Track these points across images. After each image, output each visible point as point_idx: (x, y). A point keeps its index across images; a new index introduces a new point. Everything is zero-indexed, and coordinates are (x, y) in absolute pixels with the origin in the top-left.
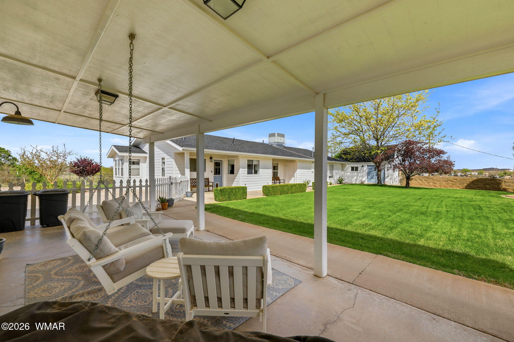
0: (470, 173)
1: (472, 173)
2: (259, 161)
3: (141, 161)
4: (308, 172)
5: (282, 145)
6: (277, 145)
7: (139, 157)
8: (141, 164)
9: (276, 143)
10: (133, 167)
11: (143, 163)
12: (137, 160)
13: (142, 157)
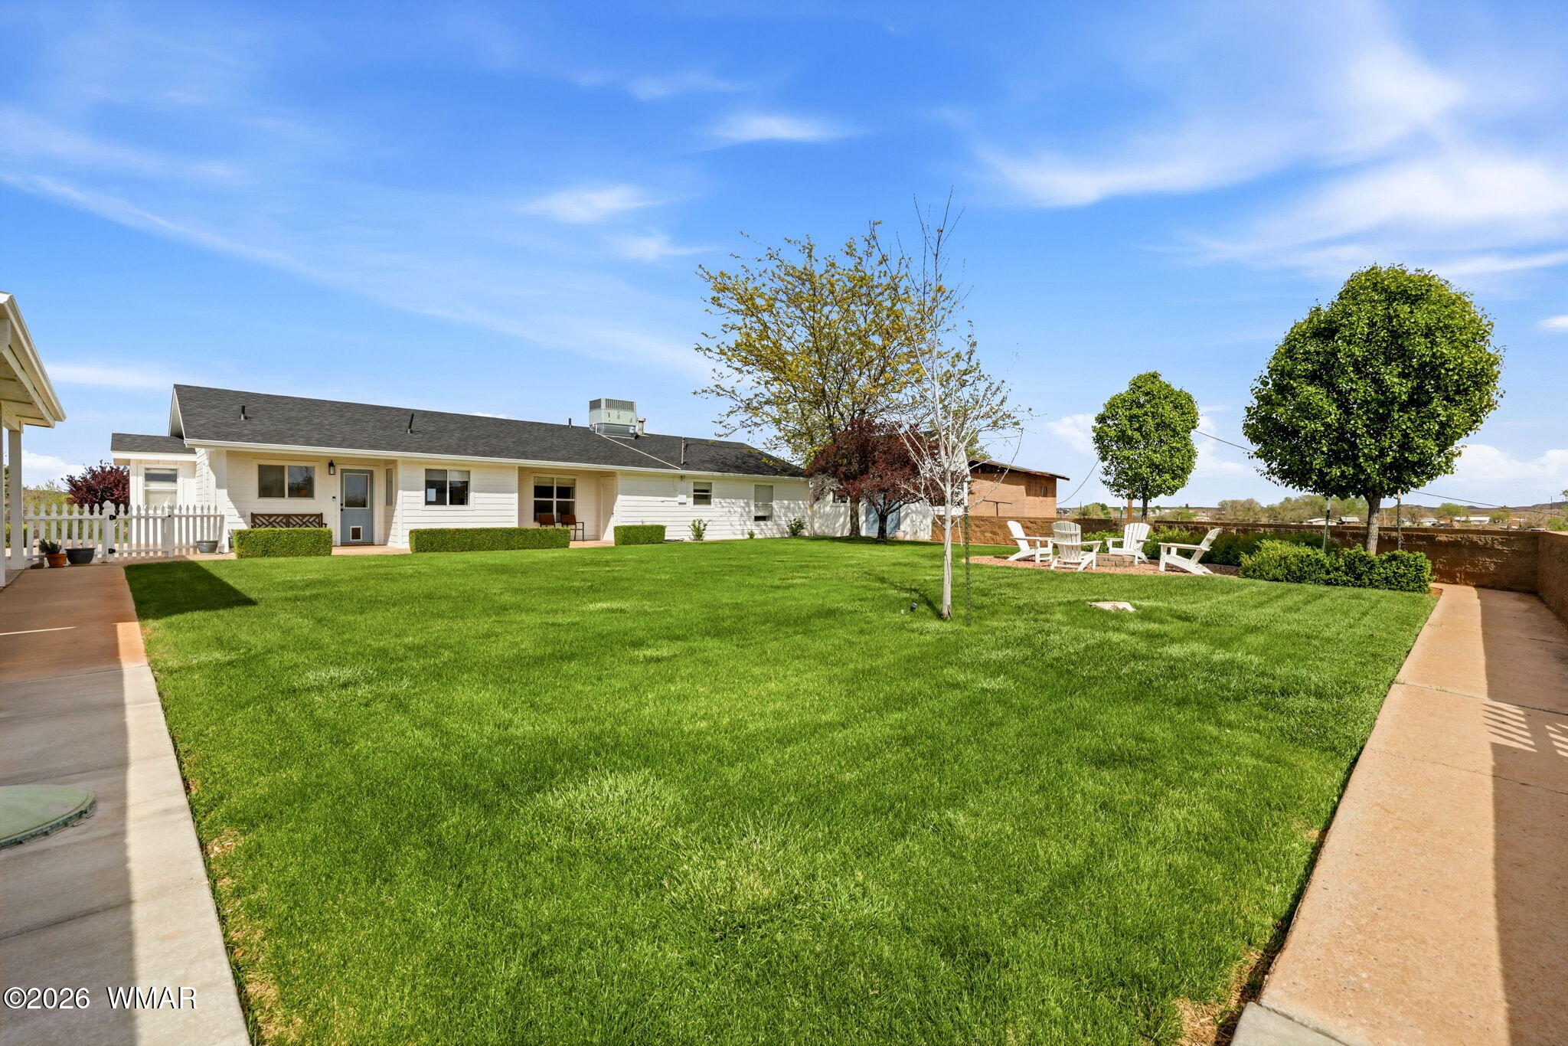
0: (1463, 519)
1: (1472, 519)
2: (469, 472)
3: (180, 473)
4: (662, 504)
5: (626, 432)
6: (606, 432)
7: (176, 462)
8: (180, 480)
9: (603, 427)
10: (155, 486)
11: (185, 477)
12: (171, 470)
13: (182, 463)
